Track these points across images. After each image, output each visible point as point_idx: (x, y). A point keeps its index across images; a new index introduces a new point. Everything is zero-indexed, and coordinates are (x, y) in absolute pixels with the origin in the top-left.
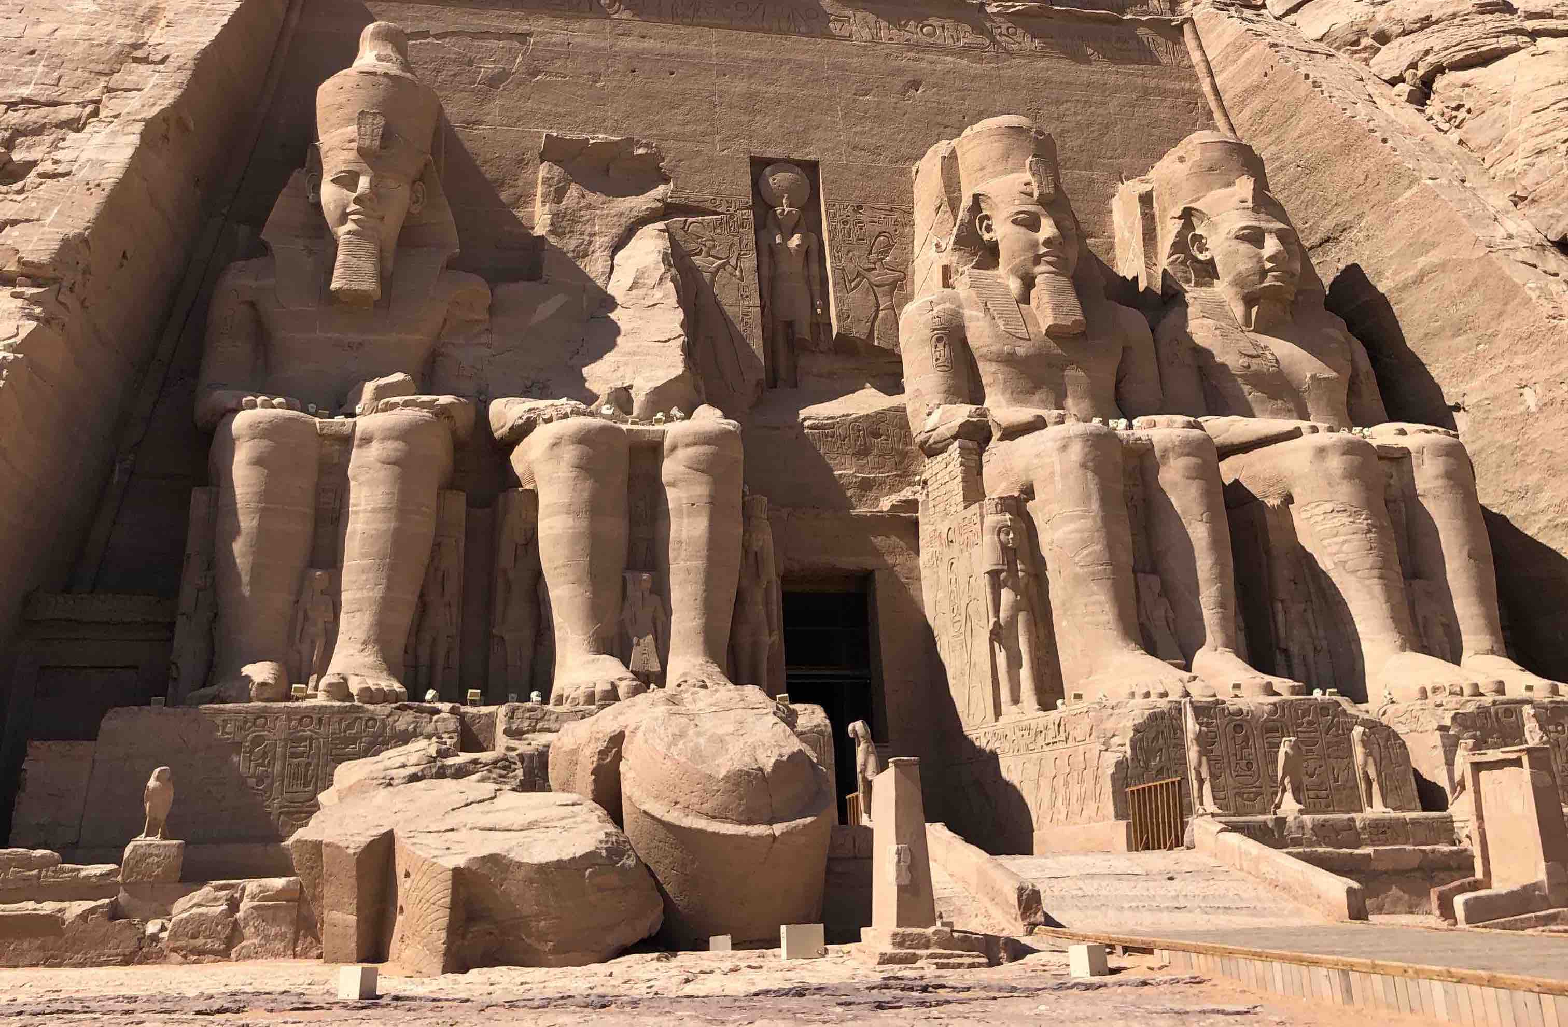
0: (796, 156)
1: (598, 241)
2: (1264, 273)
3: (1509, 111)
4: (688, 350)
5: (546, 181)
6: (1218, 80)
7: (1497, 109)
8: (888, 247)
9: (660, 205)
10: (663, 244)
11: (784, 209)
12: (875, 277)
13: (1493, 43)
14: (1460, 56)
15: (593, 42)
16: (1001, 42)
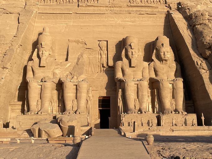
1: (76, 54)
2: (163, 57)
9: (85, 48)
11: (102, 48)
15: (76, 24)
16: (137, 19)
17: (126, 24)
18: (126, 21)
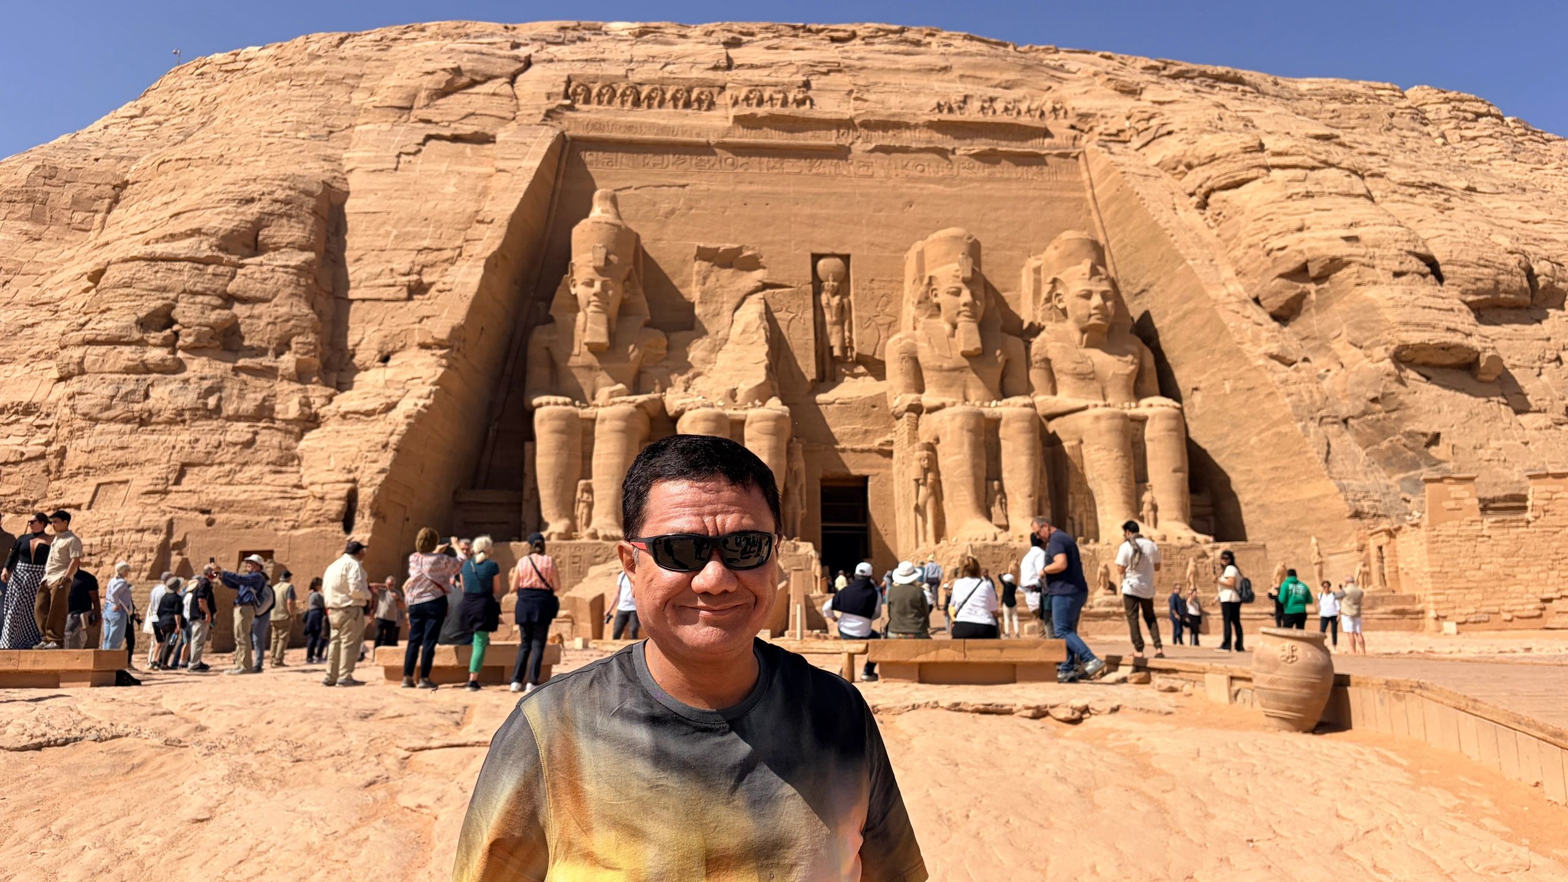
0: (838, 251)
1: (726, 306)
2: (1090, 316)
3: (1242, 219)
4: (770, 369)
5: (698, 273)
6: (1096, 191)
7: (1237, 217)
8: (888, 303)
9: (762, 284)
10: (761, 307)
11: (829, 284)
12: (880, 320)
13: (1244, 175)
14: (1224, 182)
15: (723, 188)
16: (964, 173)
17: (922, 189)
18: (919, 178)
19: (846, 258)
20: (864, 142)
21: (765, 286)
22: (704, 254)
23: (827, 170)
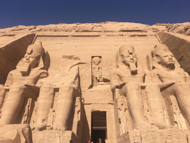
2: (168, 61)
8: (111, 66)
9: (78, 63)
11: (96, 63)
12: (109, 70)
15: (72, 44)
17: (119, 43)
18: (118, 41)
19: (100, 57)
20: (105, 35)
21: (80, 63)
22: (65, 57)
23: (96, 40)
